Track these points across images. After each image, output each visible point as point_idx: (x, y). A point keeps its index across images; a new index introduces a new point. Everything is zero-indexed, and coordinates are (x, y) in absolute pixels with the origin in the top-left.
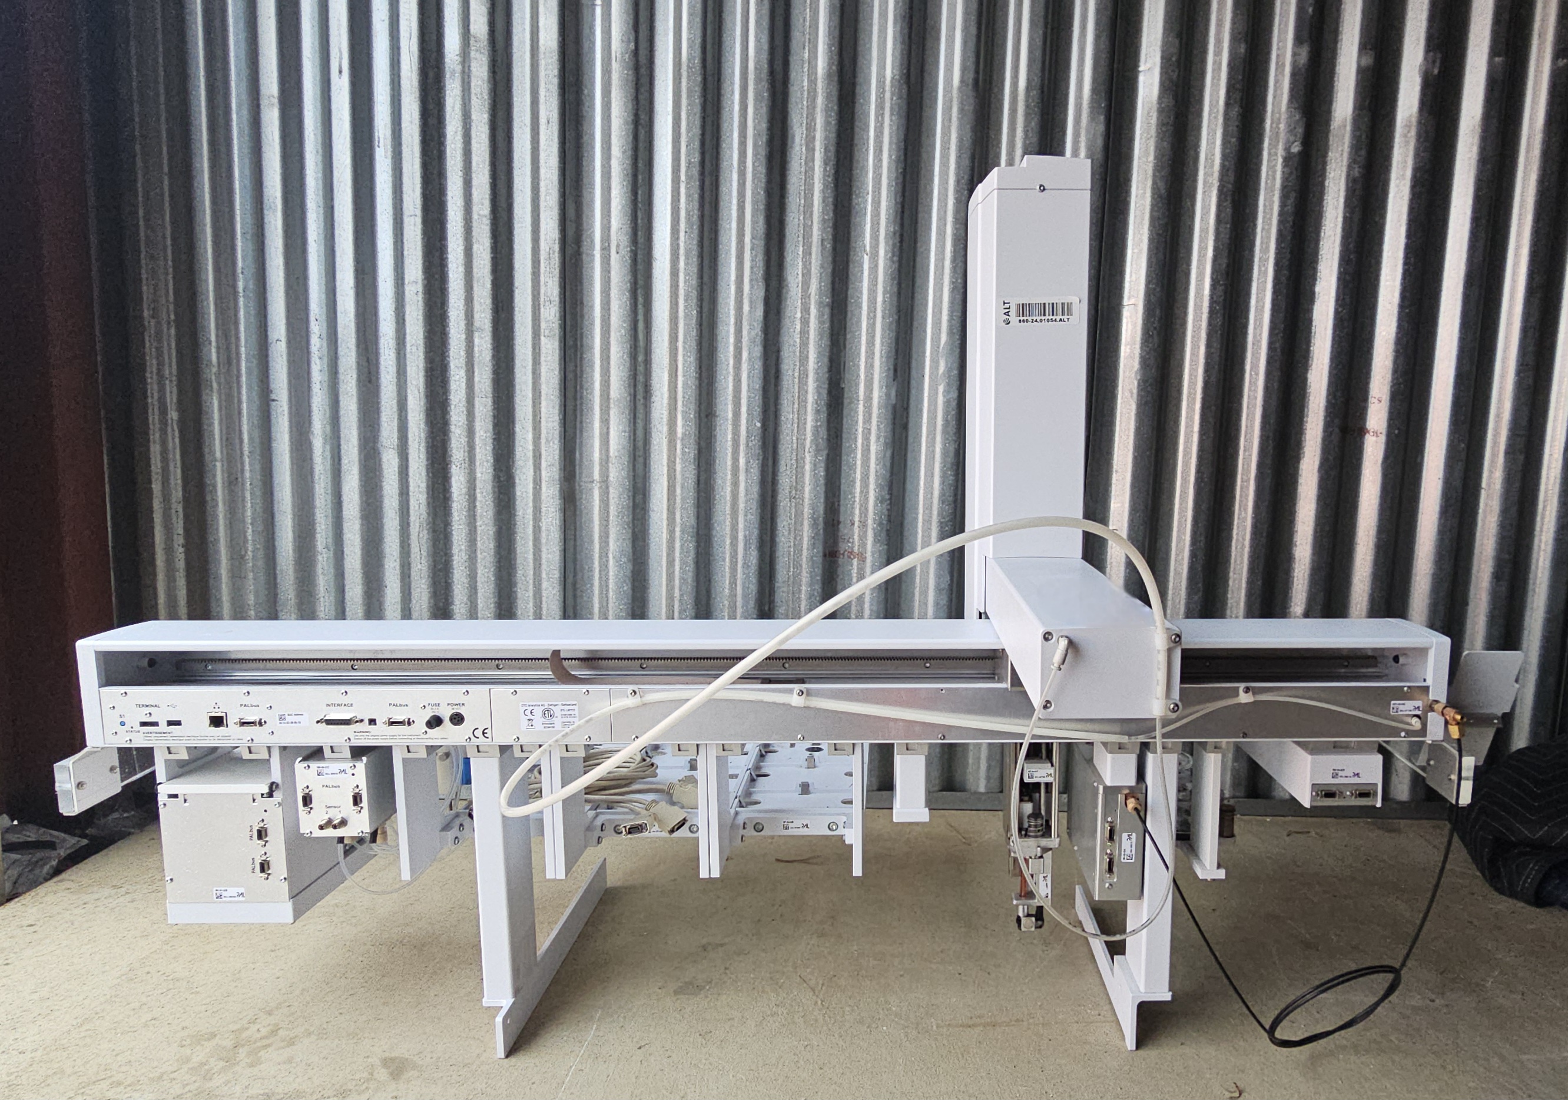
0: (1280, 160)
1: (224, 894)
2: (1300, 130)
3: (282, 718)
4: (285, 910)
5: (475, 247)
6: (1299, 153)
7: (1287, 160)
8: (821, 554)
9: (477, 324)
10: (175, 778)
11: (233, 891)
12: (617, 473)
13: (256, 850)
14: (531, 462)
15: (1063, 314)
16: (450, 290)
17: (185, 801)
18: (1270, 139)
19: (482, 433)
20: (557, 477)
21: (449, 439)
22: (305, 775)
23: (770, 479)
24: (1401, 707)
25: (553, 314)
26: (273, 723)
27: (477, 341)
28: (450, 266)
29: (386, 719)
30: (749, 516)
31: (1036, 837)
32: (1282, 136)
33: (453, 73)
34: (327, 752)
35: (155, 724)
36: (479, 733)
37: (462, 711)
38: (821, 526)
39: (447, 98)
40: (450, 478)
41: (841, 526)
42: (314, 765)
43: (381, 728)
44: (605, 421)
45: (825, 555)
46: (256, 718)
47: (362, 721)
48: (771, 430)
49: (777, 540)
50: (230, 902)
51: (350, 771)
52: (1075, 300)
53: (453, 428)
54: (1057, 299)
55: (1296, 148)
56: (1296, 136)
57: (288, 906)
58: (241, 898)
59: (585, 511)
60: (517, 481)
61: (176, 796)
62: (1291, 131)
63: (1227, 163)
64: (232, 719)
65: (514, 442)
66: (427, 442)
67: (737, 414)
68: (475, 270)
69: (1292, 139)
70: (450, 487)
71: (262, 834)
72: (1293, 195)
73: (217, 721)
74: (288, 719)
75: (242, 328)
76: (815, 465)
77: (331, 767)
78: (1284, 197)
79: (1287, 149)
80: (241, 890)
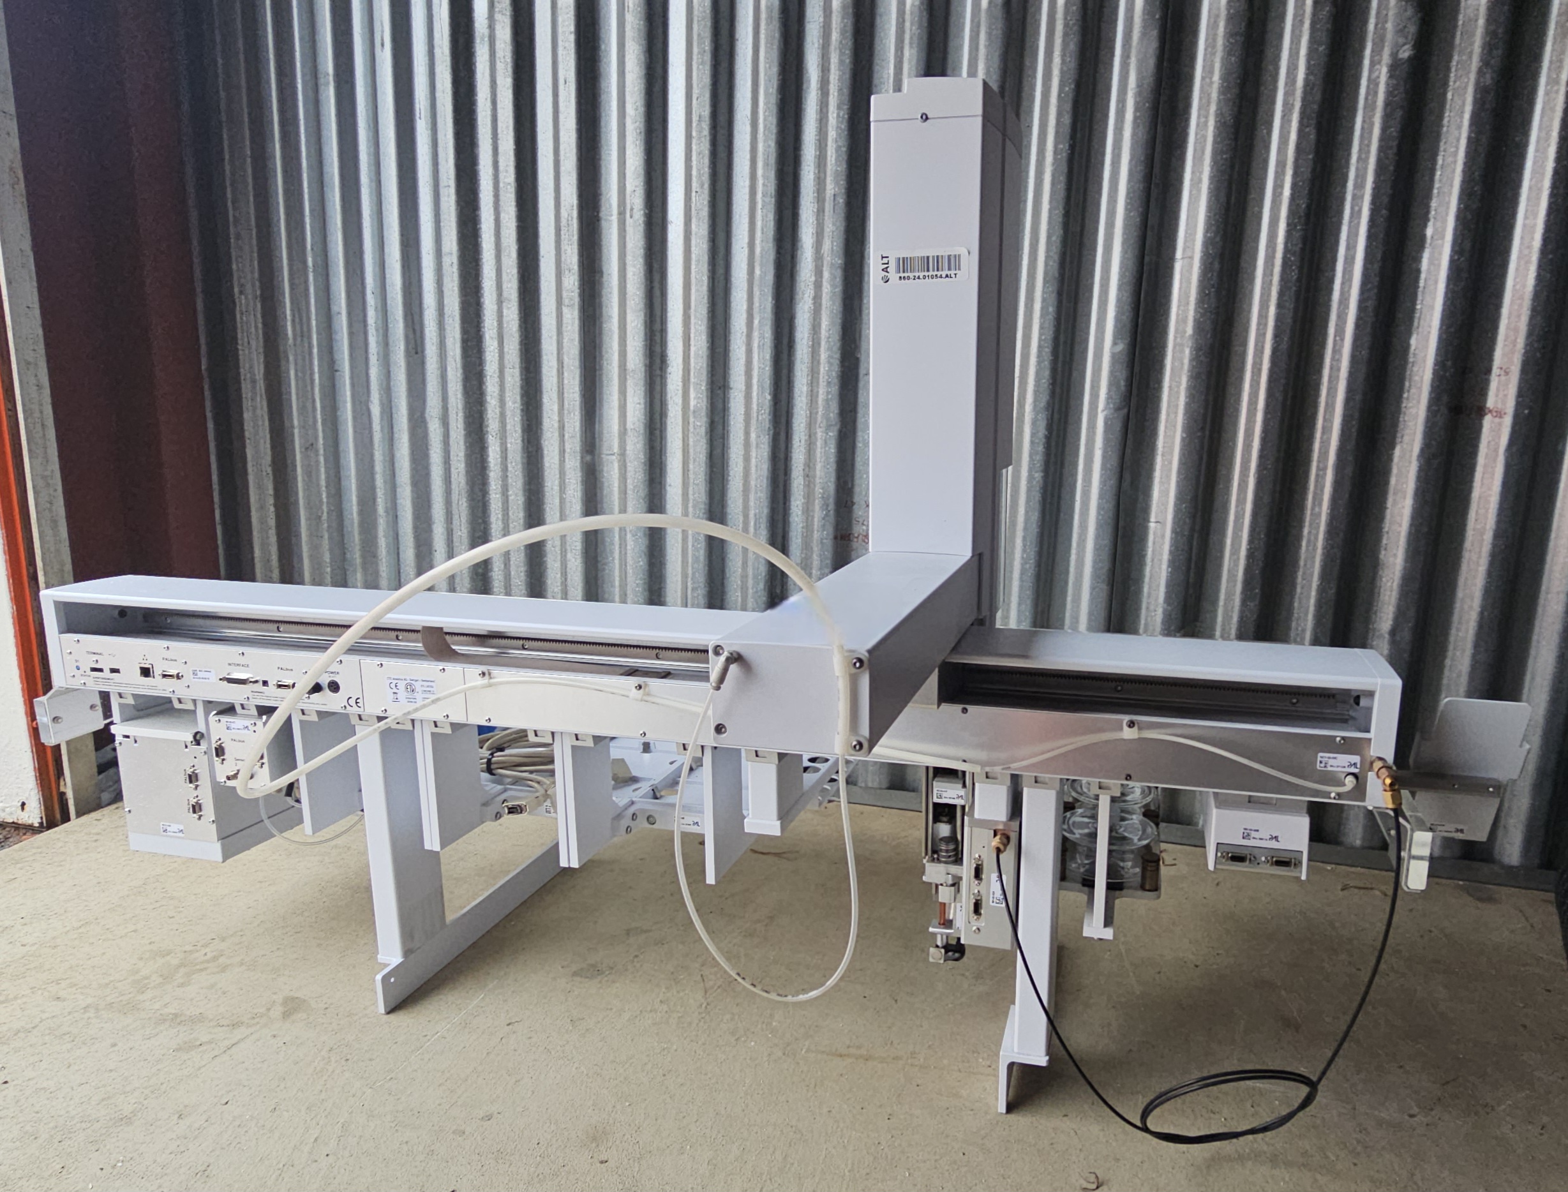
0: (1384, 70)
1: (169, 829)
2: (1412, 29)
3: (195, 673)
4: (215, 850)
5: (502, 215)
6: (1410, 59)
7: (1393, 68)
8: (831, 536)
9: (505, 294)
10: (127, 720)
11: (175, 827)
12: (636, 447)
13: (189, 793)
14: (556, 434)
15: (949, 269)
16: (484, 260)
17: (136, 742)
18: (1374, 44)
19: (510, 403)
20: (578, 449)
21: (486, 410)
22: (219, 729)
23: (782, 456)
24: (1331, 762)
25: (572, 282)
26: (188, 678)
27: (505, 312)
28: (483, 236)
29: (275, 683)
30: (759, 494)
31: (946, 863)
32: (1389, 36)
33: (482, 39)
34: (238, 708)
35: (101, 670)
36: (352, 702)
37: (337, 679)
38: (832, 507)
39: (478, 64)
40: (487, 448)
41: (855, 507)
42: (225, 719)
43: (271, 689)
44: (623, 392)
45: (836, 538)
46: (174, 672)
47: (256, 682)
48: (784, 403)
49: (791, 519)
50: (171, 837)
51: (252, 728)
52: (963, 251)
53: (488, 398)
54: (943, 252)
55: (1406, 53)
56: (1406, 38)
57: (217, 847)
58: (181, 835)
59: (606, 484)
60: (545, 452)
61: (128, 737)
62: (1400, 31)
63: (1312, 78)
64: (158, 671)
65: (541, 413)
66: (465, 413)
67: (749, 386)
68: (503, 240)
69: (1401, 40)
70: (488, 456)
71: (193, 778)
72: (1399, 113)
73: (146, 672)
74: (200, 675)
75: (312, 301)
76: (826, 443)
77: (237, 722)
78: (1387, 117)
79: (1394, 55)
80: (181, 827)
